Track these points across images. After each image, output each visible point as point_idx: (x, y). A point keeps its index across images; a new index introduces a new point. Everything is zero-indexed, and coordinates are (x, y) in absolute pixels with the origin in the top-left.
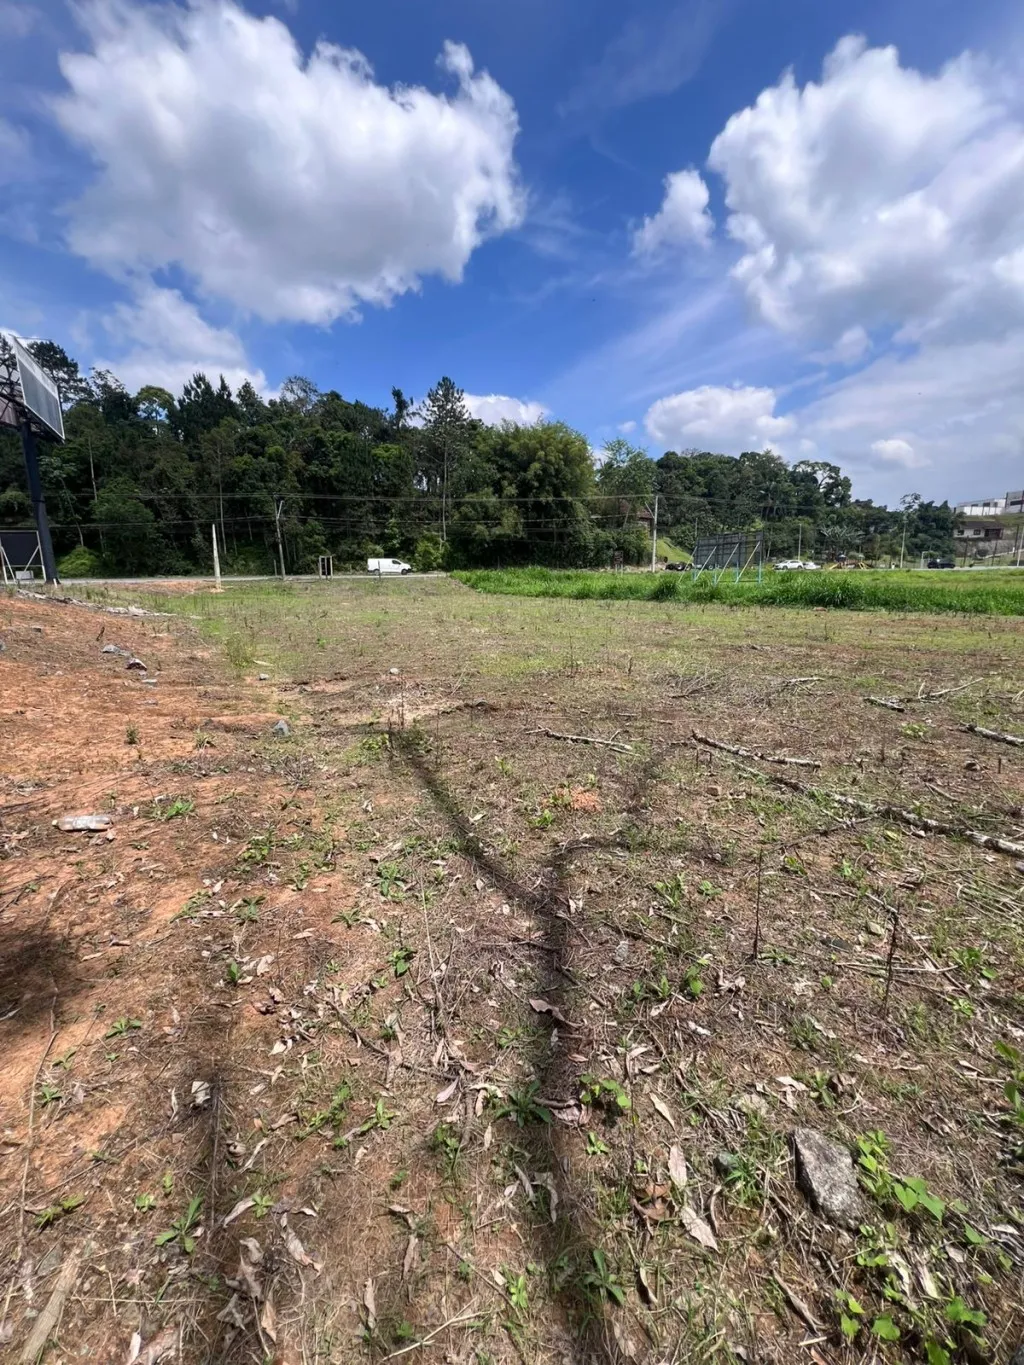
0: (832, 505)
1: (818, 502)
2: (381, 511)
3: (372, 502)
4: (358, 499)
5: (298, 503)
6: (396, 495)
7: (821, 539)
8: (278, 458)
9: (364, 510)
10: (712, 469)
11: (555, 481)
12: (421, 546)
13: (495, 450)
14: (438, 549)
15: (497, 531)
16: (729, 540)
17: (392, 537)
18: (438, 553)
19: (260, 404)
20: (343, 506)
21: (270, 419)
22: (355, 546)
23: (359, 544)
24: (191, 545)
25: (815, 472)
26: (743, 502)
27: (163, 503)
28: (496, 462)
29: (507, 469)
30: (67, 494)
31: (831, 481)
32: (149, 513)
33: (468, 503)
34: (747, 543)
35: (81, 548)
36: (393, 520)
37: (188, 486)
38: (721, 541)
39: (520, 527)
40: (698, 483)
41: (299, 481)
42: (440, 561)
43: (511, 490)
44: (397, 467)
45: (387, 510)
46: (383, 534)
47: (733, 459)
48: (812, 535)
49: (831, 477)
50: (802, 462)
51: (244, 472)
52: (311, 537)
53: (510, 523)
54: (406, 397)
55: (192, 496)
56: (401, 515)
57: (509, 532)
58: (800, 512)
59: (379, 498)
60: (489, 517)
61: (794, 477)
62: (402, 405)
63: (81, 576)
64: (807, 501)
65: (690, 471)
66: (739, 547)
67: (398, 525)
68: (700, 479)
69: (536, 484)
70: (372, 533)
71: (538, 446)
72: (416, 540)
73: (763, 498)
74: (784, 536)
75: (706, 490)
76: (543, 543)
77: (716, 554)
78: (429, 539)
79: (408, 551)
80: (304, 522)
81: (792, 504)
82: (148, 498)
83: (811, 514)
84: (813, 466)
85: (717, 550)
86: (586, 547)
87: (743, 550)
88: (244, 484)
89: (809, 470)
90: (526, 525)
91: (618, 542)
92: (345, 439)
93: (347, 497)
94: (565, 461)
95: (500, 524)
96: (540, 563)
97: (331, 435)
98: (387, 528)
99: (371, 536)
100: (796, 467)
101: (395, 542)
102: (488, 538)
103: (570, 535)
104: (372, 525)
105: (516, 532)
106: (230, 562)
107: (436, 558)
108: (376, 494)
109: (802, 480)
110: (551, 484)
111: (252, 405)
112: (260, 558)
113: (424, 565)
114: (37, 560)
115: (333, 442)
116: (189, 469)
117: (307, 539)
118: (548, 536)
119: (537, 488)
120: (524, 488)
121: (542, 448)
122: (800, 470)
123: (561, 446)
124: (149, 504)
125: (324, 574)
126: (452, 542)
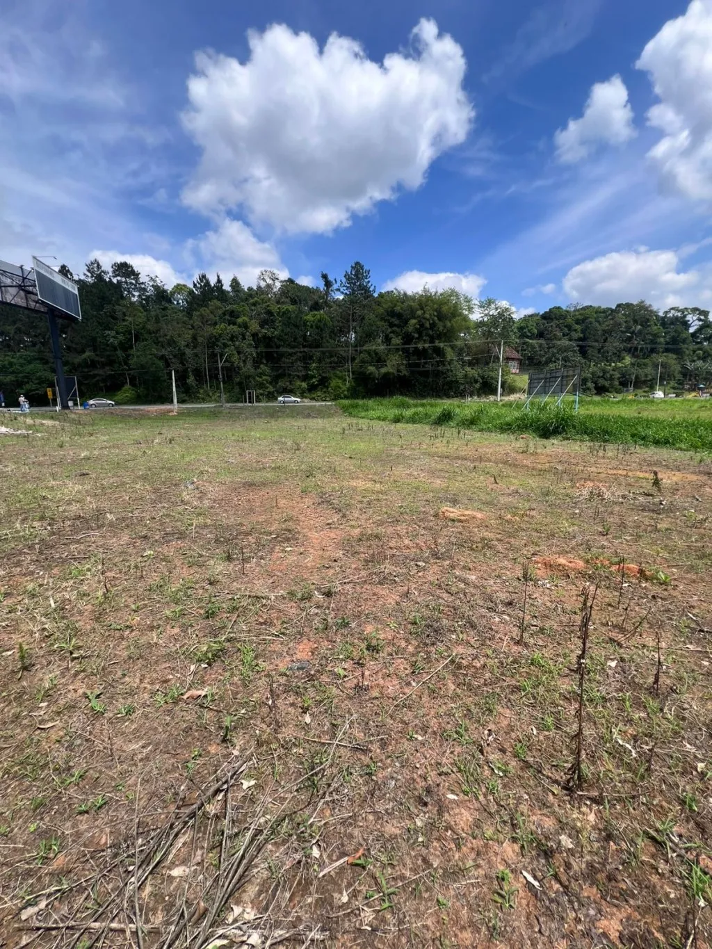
0: (701, 343)
1: (684, 341)
2: (306, 358)
3: (301, 352)
4: (290, 351)
5: (252, 354)
6: (317, 346)
7: (686, 374)
8: (245, 326)
9: (294, 358)
10: (588, 318)
11: (431, 332)
12: (334, 383)
13: (387, 312)
14: (345, 384)
15: (383, 370)
16: (554, 374)
17: (313, 377)
18: (345, 387)
19: (243, 290)
20: (281, 355)
21: (247, 299)
22: (288, 383)
23: (290, 382)
24: (186, 383)
25: (685, 316)
26: (614, 344)
27: (171, 357)
28: (388, 321)
29: (395, 325)
30: (119, 353)
31: (701, 323)
32: (161, 364)
33: (365, 351)
34: (567, 376)
35: (127, 386)
36: (314, 365)
37: (187, 346)
38: (548, 375)
39: (402, 368)
40: (575, 330)
41: (254, 340)
42: (346, 393)
43: (396, 341)
44: (317, 327)
45: (311, 358)
46: (307, 375)
47: (611, 309)
48: (676, 368)
49: (700, 320)
50: (673, 309)
51: (220, 335)
52: (261, 377)
53: (394, 365)
54: (331, 278)
55: (188, 351)
56: (320, 361)
57: (391, 371)
58: (667, 350)
59: (306, 350)
60: (379, 360)
61: (664, 322)
62: (328, 284)
63: (125, 403)
64: (674, 341)
65: (569, 320)
66: (562, 381)
67: (317, 368)
68: (578, 327)
69: (416, 335)
70: (300, 374)
71: (418, 307)
72: (330, 378)
73: (630, 339)
74: (649, 370)
75: (582, 335)
76: (422, 379)
77: (544, 387)
78: (340, 378)
79: (325, 387)
80: (256, 368)
81: (660, 343)
82: (160, 354)
83: (678, 352)
84: (682, 311)
85: (545, 382)
86: (457, 382)
87: (565, 382)
88: (220, 344)
89: (679, 314)
90: (409, 365)
91: (483, 378)
92: (287, 310)
93: (282, 349)
94: (438, 316)
95: (386, 365)
96: (402, 394)
97: (279, 308)
98: (310, 370)
99: (298, 376)
100: (666, 313)
101: (314, 380)
102: (377, 375)
103: (443, 373)
104: (300, 368)
105: (399, 371)
106: (211, 394)
107: (344, 391)
108: (304, 347)
109: (672, 323)
110: (428, 335)
111: (238, 291)
112: (229, 392)
113: (335, 395)
114: (74, 394)
115: (279, 313)
116: (188, 336)
117: (258, 378)
118: (426, 374)
119: (417, 338)
120: (408, 339)
121: (422, 309)
122: (670, 315)
123: (435, 306)
124: (162, 358)
125: (250, 402)
126: (355, 379)
